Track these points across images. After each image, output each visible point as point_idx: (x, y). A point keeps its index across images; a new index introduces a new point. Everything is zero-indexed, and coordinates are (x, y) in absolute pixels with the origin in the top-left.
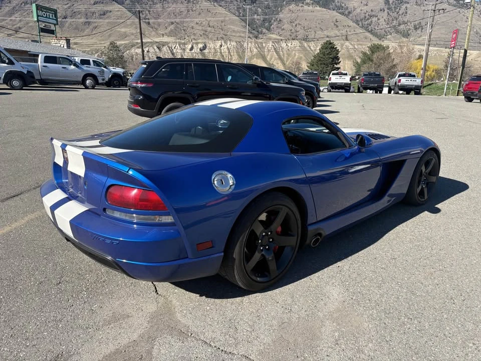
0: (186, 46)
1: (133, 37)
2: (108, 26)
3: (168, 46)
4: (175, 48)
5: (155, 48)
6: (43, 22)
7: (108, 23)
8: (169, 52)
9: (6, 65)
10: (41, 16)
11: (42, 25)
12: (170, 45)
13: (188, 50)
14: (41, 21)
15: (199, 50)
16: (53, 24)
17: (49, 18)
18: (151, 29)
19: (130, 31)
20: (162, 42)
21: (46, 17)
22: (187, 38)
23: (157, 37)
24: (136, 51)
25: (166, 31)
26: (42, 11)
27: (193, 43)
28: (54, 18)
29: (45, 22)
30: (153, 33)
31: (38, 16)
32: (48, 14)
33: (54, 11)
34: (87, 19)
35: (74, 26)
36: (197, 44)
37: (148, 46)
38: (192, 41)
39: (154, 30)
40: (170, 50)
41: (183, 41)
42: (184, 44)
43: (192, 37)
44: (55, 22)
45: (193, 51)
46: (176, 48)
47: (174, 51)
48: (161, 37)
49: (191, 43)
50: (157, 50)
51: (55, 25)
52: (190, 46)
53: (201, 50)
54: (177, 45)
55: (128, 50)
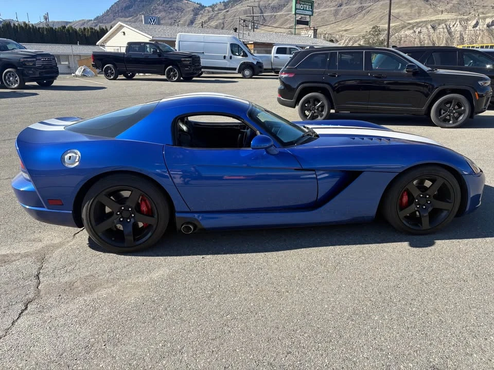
0: (469, 23)
1: (406, 18)
2: (381, 9)
3: (445, 24)
4: (453, 26)
5: (430, 27)
6: (300, 14)
7: (382, 5)
8: (446, 30)
9: (241, 57)
10: (298, 9)
11: (298, 17)
12: (448, 23)
13: (470, 28)
14: (298, 14)
15: (485, 26)
16: (308, 15)
17: (306, 10)
18: (429, 7)
19: (404, 10)
20: (438, 20)
21: (303, 10)
22: (473, 13)
23: (435, 15)
24: (406, 33)
25: (447, 7)
26: (300, 4)
27: (479, 19)
28: (310, 10)
29: (302, 14)
30: (431, 10)
31: (296, 9)
32: (305, 6)
33: (311, 3)
34: (361, 4)
35: (348, 13)
36: (484, 19)
37: (420, 27)
38: (479, 15)
39: (433, 6)
40: (447, 28)
41: (466, 17)
42: (467, 20)
43: (481, 10)
44: (310, 13)
45: (477, 28)
46: (455, 26)
47: (453, 29)
48: (438, 15)
49: (477, 18)
50: (431, 31)
51: (310, 16)
52: (474, 22)
53: (488, 26)
54: (458, 23)
55: (397, 32)
